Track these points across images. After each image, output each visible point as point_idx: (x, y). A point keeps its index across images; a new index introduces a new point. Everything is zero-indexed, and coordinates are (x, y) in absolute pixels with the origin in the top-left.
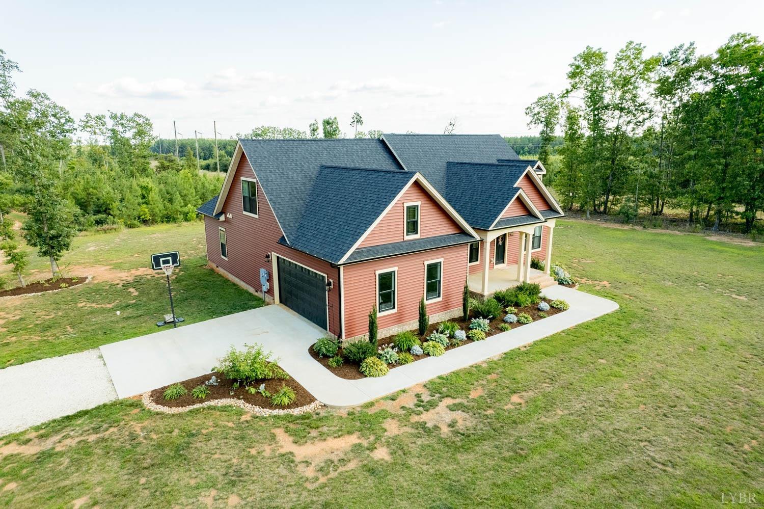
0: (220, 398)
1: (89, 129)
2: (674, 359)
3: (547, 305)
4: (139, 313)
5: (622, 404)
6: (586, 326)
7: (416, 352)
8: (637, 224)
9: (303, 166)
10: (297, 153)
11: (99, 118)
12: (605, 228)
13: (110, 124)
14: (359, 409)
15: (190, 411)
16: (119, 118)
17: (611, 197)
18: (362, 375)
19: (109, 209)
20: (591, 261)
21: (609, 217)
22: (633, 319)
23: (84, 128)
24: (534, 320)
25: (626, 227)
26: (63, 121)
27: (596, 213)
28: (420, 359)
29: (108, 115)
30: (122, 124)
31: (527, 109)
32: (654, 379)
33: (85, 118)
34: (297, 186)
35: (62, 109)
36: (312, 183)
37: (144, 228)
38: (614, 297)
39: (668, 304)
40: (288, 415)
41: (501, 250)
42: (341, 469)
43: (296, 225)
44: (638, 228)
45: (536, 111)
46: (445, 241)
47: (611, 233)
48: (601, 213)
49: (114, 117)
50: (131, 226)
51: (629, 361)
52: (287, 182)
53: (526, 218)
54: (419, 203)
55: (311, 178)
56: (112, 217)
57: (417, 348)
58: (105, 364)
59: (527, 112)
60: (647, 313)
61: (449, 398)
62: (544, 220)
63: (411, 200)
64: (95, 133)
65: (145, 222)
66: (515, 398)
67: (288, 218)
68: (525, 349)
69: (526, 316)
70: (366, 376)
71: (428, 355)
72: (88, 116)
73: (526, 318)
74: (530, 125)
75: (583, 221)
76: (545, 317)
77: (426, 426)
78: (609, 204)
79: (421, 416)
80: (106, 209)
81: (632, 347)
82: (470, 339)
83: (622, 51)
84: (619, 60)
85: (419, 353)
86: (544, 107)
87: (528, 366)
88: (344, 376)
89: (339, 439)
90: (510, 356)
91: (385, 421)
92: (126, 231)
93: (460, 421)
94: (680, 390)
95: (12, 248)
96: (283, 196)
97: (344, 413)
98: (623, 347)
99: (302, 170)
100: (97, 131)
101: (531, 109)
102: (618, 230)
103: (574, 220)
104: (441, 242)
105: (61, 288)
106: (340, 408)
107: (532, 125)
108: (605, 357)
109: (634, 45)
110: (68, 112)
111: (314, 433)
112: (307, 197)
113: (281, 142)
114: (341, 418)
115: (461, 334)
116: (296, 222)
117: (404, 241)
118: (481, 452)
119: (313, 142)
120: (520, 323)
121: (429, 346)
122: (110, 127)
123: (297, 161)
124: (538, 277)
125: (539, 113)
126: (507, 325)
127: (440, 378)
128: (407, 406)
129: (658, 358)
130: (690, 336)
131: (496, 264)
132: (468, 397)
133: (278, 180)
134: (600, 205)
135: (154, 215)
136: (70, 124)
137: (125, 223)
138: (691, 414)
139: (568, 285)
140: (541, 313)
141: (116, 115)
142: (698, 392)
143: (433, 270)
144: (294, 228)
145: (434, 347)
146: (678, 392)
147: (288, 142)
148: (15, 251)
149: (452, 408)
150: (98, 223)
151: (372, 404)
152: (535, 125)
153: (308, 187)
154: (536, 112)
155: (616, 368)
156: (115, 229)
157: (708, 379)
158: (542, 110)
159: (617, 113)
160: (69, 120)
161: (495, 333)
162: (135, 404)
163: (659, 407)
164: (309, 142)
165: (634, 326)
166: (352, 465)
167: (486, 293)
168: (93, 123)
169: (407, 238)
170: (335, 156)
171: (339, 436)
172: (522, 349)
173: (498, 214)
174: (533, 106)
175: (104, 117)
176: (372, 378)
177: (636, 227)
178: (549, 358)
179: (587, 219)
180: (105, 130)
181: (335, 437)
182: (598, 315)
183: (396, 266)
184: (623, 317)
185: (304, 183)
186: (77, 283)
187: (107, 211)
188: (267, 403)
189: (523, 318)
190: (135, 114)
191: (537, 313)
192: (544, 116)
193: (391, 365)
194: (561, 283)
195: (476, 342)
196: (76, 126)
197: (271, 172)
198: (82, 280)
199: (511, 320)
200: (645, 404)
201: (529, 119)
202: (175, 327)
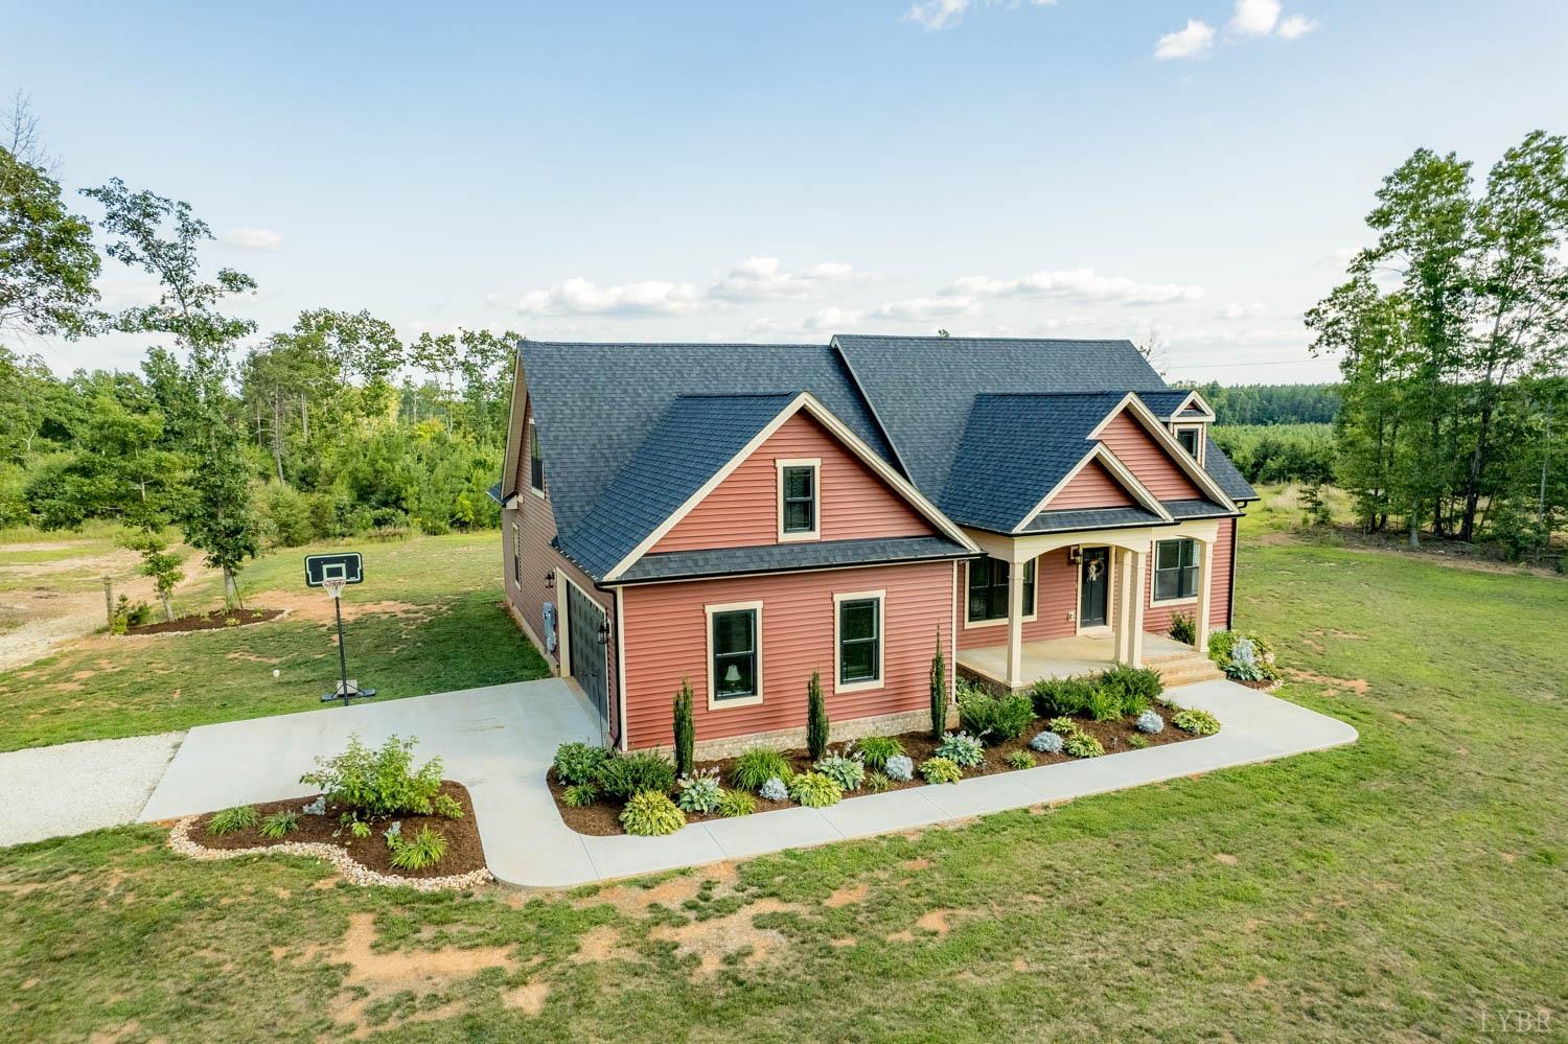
0: (309, 842)
1: (426, 362)
2: (1439, 876)
3: (1159, 720)
4: (312, 675)
5: (1204, 968)
6: (1238, 775)
7: (770, 793)
8: (1543, 563)
9: (639, 395)
10: (634, 369)
11: (446, 341)
12: (1445, 570)
13: (462, 351)
14: (558, 897)
15: (234, 861)
16: (479, 342)
17: (1483, 503)
18: (619, 827)
19: (403, 499)
20: (1356, 637)
21: (1469, 547)
22: (1376, 770)
23: (417, 360)
24: (1109, 749)
25: (1508, 570)
26: (383, 347)
27: (1441, 538)
28: (773, 809)
29: (459, 335)
30: (482, 352)
31: (1310, 313)
32: (1343, 916)
33: (419, 342)
34: (614, 433)
35: (383, 325)
36: (649, 428)
37: (457, 537)
38: (1361, 716)
39: (1510, 744)
40: (406, 887)
41: (1096, 594)
42: (419, 1016)
43: (587, 508)
44: (1544, 573)
45: (1332, 315)
46: (884, 550)
47: (1459, 580)
48: (1454, 537)
49: (468, 339)
50: (434, 532)
51: (1301, 865)
52: (594, 424)
53: (1121, 512)
54: (816, 463)
55: (650, 419)
56: (403, 513)
57: (775, 787)
58: (171, 759)
59: (1310, 319)
60: (1429, 758)
61: (775, 899)
62: (1172, 521)
63: (798, 455)
64: (436, 369)
65: (461, 525)
66: (933, 921)
67: (573, 494)
68: (1043, 812)
69: (1086, 738)
70: (625, 832)
71: (798, 802)
72: (425, 337)
73: (1085, 744)
74: (1317, 349)
75: (1398, 554)
76: (1141, 747)
77: (674, 952)
78: (1478, 520)
79: (679, 930)
80: (398, 499)
81: (1331, 833)
82: (920, 777)
83: (1512, 155)
84: (1502, 176)
85: (777, 797)
86: (1349, 307)
87: (1020, 851)
88: (580, 828)
89: (469, 952)
90: (990, 826)
91: (593, 928)
92: (419, 539)
93: (760, 955)
94: (1405, 954)
95: (154, 547)
96: (575, 451)
97: (519, 902)
98: (1307, 831)
99: (635, 403)
100: (439, 364)
101: (1318, 314)
102: (1479, 574)
103: (1375, 552)
104: (874, 552)
105: (226, 625)
106: (518, 889)
107: (1322, 349)
108: (1240, 850)
109: (1546, 138)
110: (393, 332)
111: (427, 933)
112: (629, 454)
113: (606, 349)
114: (508, 909)
115: (900, 764)
116: (588, 503)
117: (778, 545)
118: (753, 1029)
119: (676, 349)
120: (1067, 754)
121: (802, 782)
122: (461, 359)
123: (628, 384)
124: (1173, 659)
125: (1337, 322)
126: (1028, 756)
127: (788, 853)
128: (665, 904)
129: (1393, 869)
130: (1523, 824)
131: (1084, 624)
132: (819, 903)
133: (575, 420)
134: (1451, 521)
135: (478, 513)
136: (395, 352)
137: (423, 524)
138: (1393, 1021)
139: (1253, 682)
140: (1135, 738)
141: (472, 334)
142: (1456, 967)
143: (859, 617)
144: (579, 514)
145: (815, 785)
146: (1394, 959)
147: (622, 349)
148: (161, 553)
149: (760, 924)
150: (379, 522)
151: (594, 890)
152: (1327, 348)
153: (639, 435)
154: (1330, 320)
155: (1250, 880)
156: (401, 536)
157: (1515, 937)
158: (1343, 314)
159: (1493, 300)
160: (397, 346)
161: (992, 770)
162: (153, 836)
163: (1307, 990)
164: (667, 350)
165: (1373, 787)
166: (445, 1013)
167: (1016, 683)
168: (433, 350)
169: (784, 538)
170: (716, 378)
171: (471, 947)
172: (1034, 813)
173: (1040, 498)
174: (1323, 307)
175: (452, 338)
176: (635, 837)
177: (1535, 571)
178: (1087, 839)
179: (1411, 550)
180: (452, 363)
181: (463, 948)
182: (1286, 753)
183: (763, 598)
184: (1358, 762)
185: (631, 428)
186: (258, 619)
187: (397, 502)
188: (382, 861)
189: (1077, 744)
190: (507, 334)
191: (1125, 734)
192: (1350, 326)
193: (696, 815)
194: (1233, 675)
195: (934, 786)
196: (404, 356)
197: (565, 404)
198: (269, 615)
199: (1047, 747)
200: (1271, 977)
201: (1314, 334)
202: (346, 705)
